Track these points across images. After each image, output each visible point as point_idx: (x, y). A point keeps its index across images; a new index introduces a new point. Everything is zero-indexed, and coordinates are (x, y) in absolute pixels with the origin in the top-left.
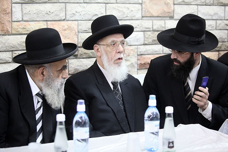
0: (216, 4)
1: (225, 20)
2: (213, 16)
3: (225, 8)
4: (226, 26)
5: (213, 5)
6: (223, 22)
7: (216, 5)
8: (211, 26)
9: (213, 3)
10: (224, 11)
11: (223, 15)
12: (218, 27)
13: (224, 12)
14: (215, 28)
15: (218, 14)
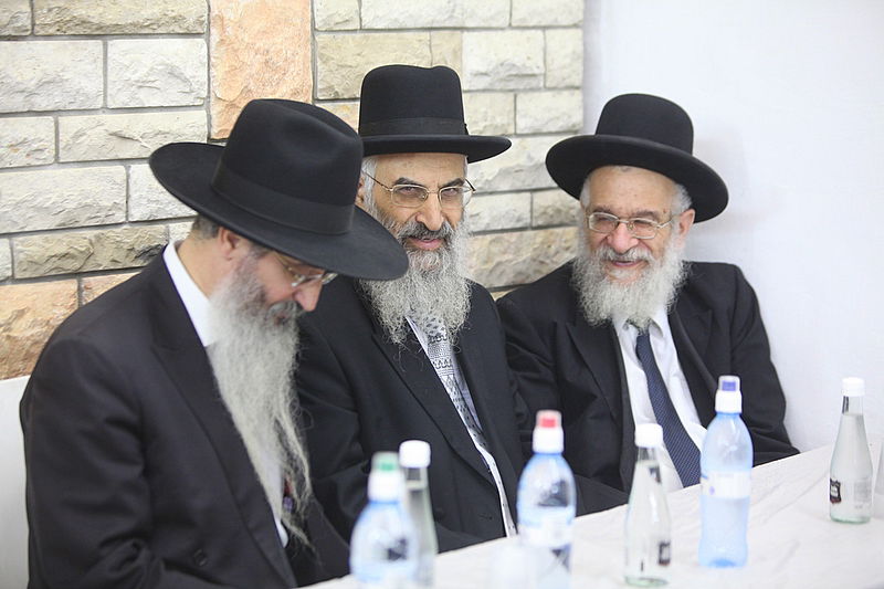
0: (52, 31)
1: (105, 109)
2: (32, 94)
3: (105, 45)
4: (115, 140)
5: (34, 36)
6: (100, 124)
7: (49, 37)
8: (23, 150)
9: (33, 25)
10: (100, 64)
11: (93, 86)
12: (68, 148)
13: (101, 72)
14: (49, 155)
15: (62, 81)
